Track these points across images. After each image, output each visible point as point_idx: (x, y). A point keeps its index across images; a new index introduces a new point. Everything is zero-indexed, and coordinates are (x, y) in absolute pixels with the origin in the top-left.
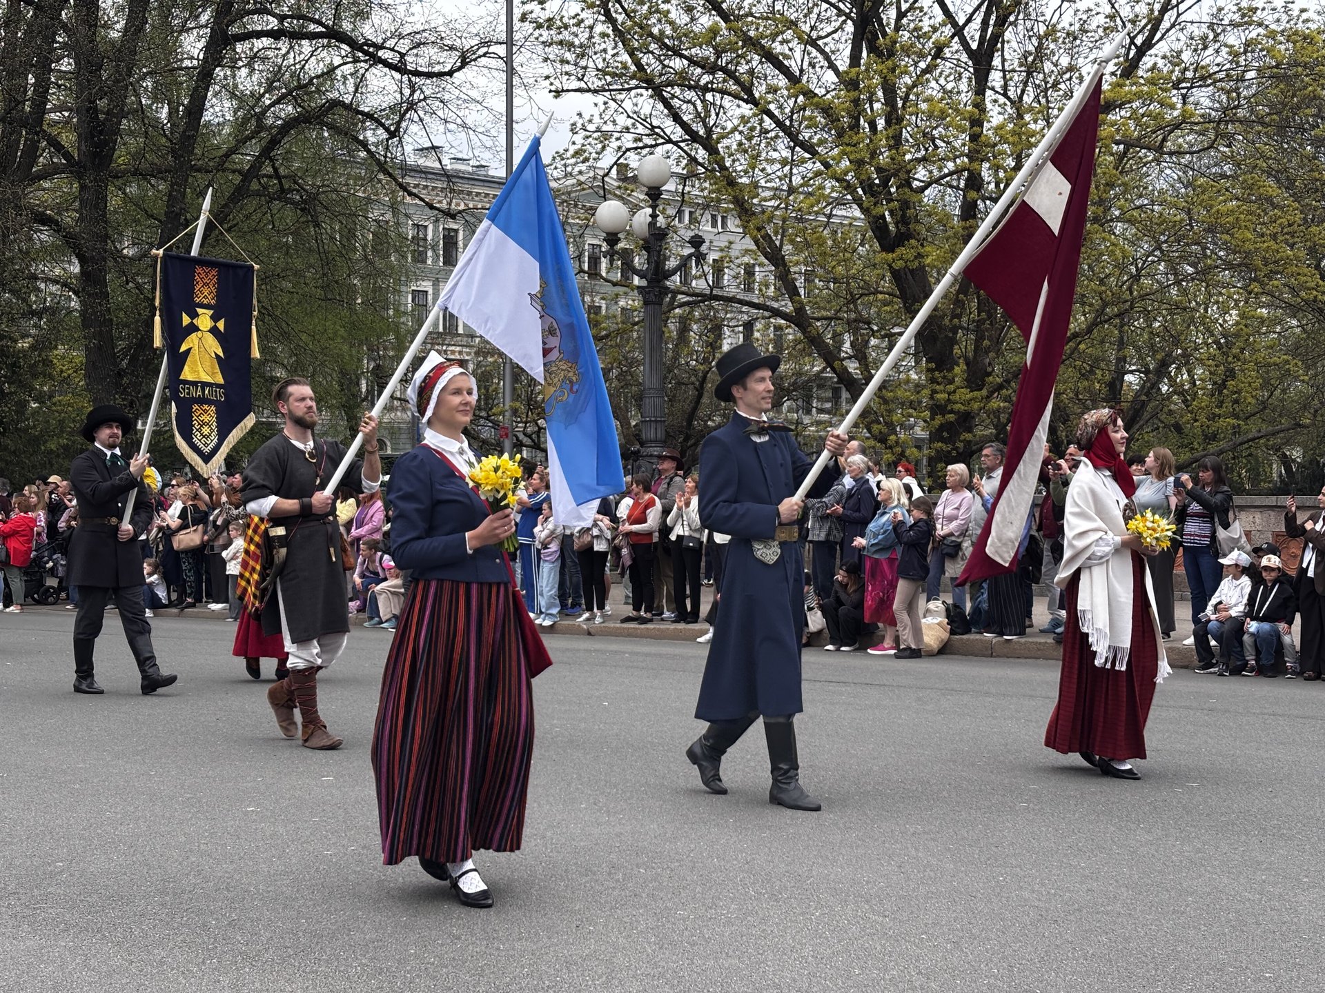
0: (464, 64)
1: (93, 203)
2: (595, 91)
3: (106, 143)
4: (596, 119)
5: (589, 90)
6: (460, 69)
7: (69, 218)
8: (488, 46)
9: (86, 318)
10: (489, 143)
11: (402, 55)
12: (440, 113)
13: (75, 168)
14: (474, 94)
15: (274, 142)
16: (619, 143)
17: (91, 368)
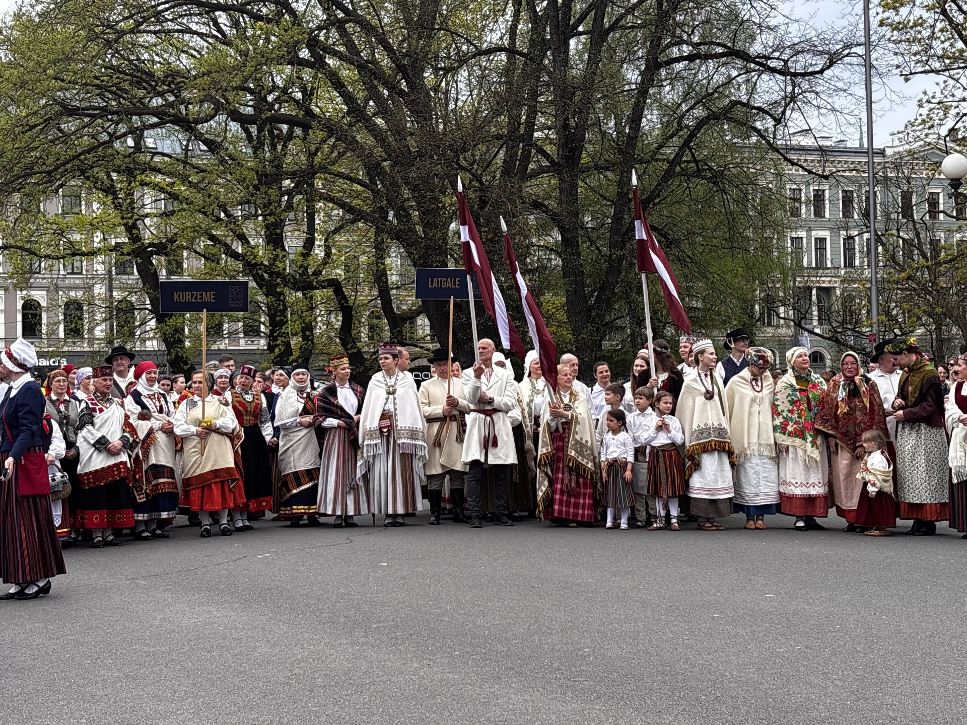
0: (831, 64)
1: (568, 192)
2: (937, 72)
3: (576, 148)
4: (938, 95)
5: (932, 71)
6: (829, 67)
7: (552, 204)
8: (850, 49)
9: (566, 271)
10: (853, 121)
11: (786, 62)
12: (814, 102)
13: (555, 167)
14: (840, 85)
15: (692, 136)
16: (957, 110)
17: (570, 307)
